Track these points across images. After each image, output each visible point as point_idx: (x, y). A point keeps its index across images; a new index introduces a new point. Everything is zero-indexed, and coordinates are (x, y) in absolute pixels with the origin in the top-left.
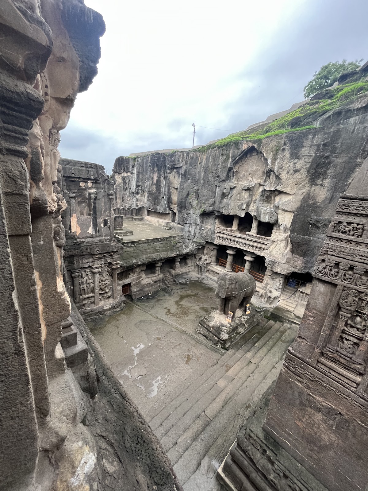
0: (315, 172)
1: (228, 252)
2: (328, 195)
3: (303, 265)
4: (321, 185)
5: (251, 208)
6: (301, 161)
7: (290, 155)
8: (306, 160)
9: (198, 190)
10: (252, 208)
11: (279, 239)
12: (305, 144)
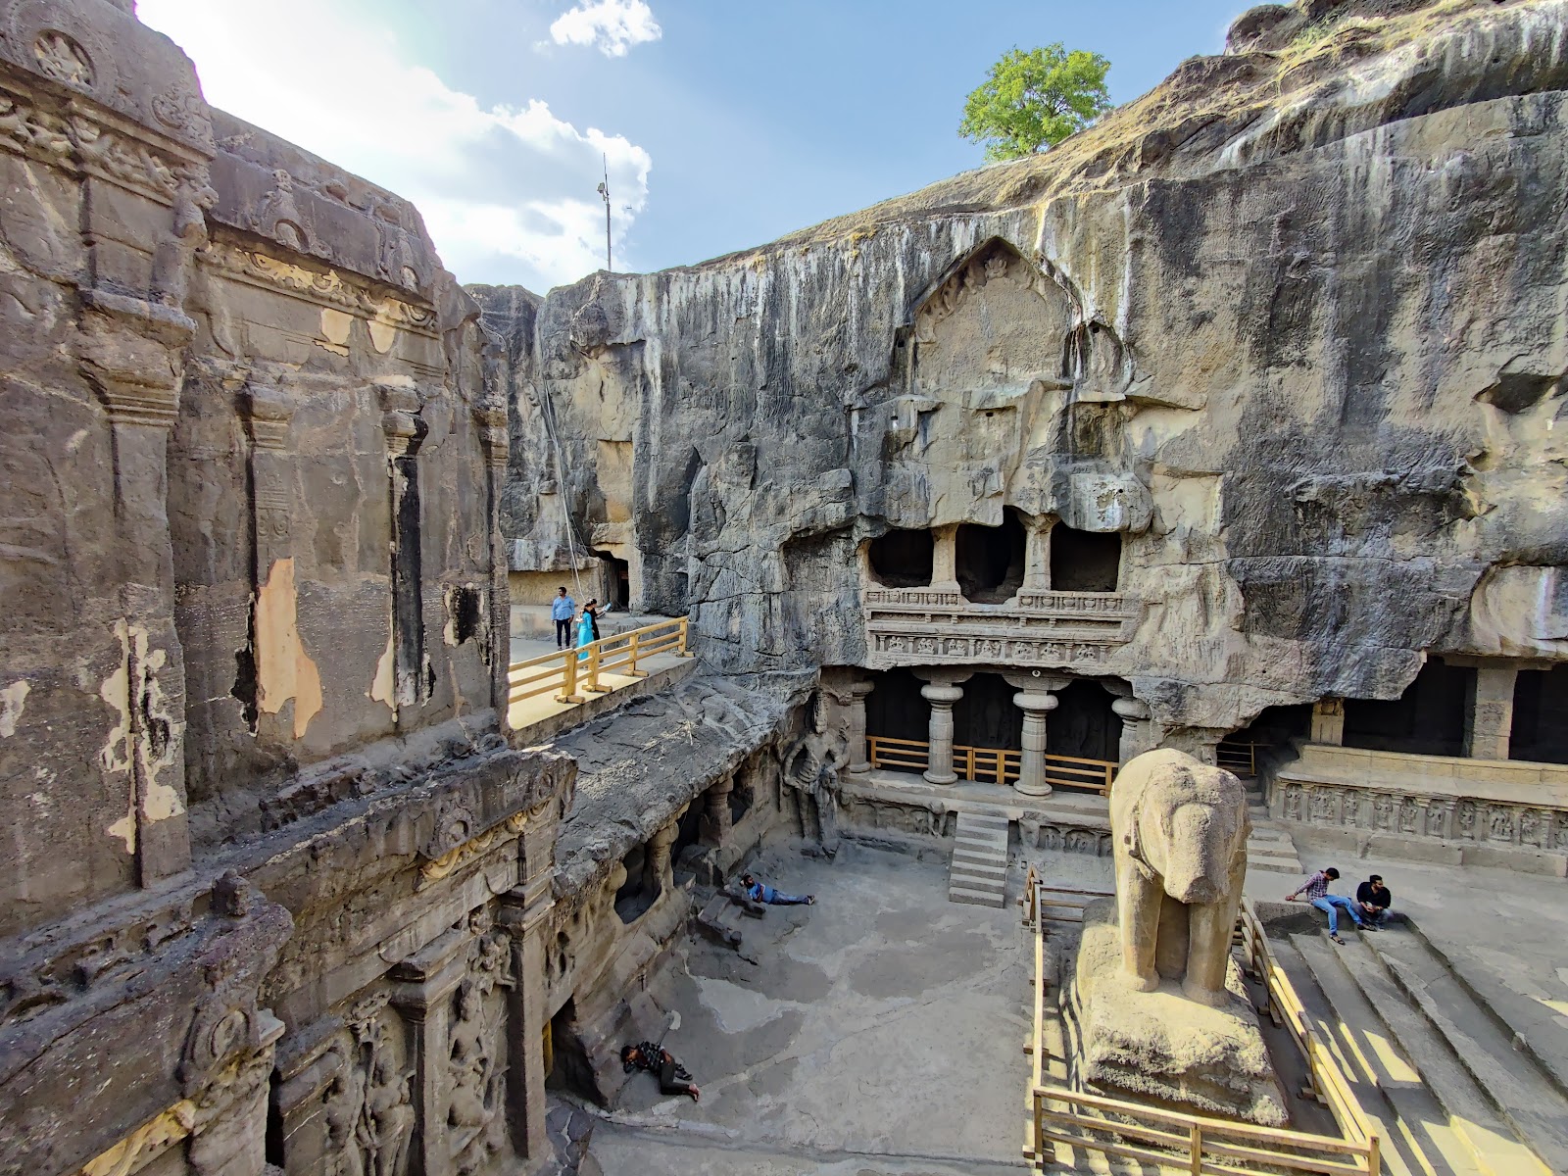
0: (1272, 319)
1: (929, 692)
2: (1333, 394)
3: (1307, 669)
4: (1301, 363)
5: (1022, 482)
6: (1207, 283)
7: (1166, 262)
8: (1228, 279)
9: (747, 438)
10: (1028, 485)
11: (1172, 590)
12: (1210, 222)
